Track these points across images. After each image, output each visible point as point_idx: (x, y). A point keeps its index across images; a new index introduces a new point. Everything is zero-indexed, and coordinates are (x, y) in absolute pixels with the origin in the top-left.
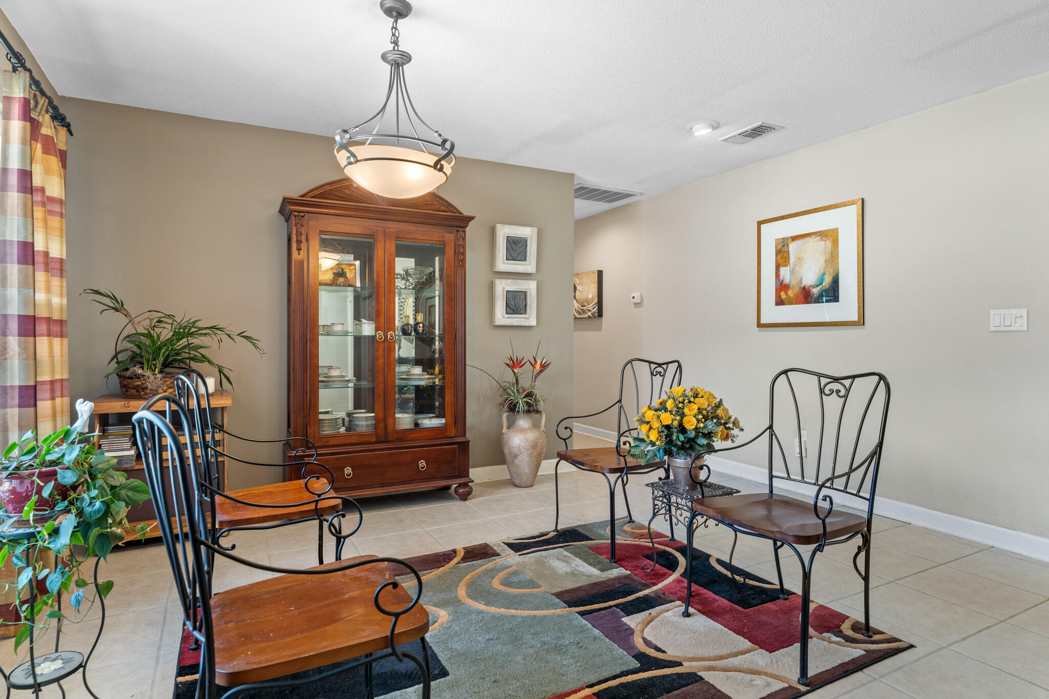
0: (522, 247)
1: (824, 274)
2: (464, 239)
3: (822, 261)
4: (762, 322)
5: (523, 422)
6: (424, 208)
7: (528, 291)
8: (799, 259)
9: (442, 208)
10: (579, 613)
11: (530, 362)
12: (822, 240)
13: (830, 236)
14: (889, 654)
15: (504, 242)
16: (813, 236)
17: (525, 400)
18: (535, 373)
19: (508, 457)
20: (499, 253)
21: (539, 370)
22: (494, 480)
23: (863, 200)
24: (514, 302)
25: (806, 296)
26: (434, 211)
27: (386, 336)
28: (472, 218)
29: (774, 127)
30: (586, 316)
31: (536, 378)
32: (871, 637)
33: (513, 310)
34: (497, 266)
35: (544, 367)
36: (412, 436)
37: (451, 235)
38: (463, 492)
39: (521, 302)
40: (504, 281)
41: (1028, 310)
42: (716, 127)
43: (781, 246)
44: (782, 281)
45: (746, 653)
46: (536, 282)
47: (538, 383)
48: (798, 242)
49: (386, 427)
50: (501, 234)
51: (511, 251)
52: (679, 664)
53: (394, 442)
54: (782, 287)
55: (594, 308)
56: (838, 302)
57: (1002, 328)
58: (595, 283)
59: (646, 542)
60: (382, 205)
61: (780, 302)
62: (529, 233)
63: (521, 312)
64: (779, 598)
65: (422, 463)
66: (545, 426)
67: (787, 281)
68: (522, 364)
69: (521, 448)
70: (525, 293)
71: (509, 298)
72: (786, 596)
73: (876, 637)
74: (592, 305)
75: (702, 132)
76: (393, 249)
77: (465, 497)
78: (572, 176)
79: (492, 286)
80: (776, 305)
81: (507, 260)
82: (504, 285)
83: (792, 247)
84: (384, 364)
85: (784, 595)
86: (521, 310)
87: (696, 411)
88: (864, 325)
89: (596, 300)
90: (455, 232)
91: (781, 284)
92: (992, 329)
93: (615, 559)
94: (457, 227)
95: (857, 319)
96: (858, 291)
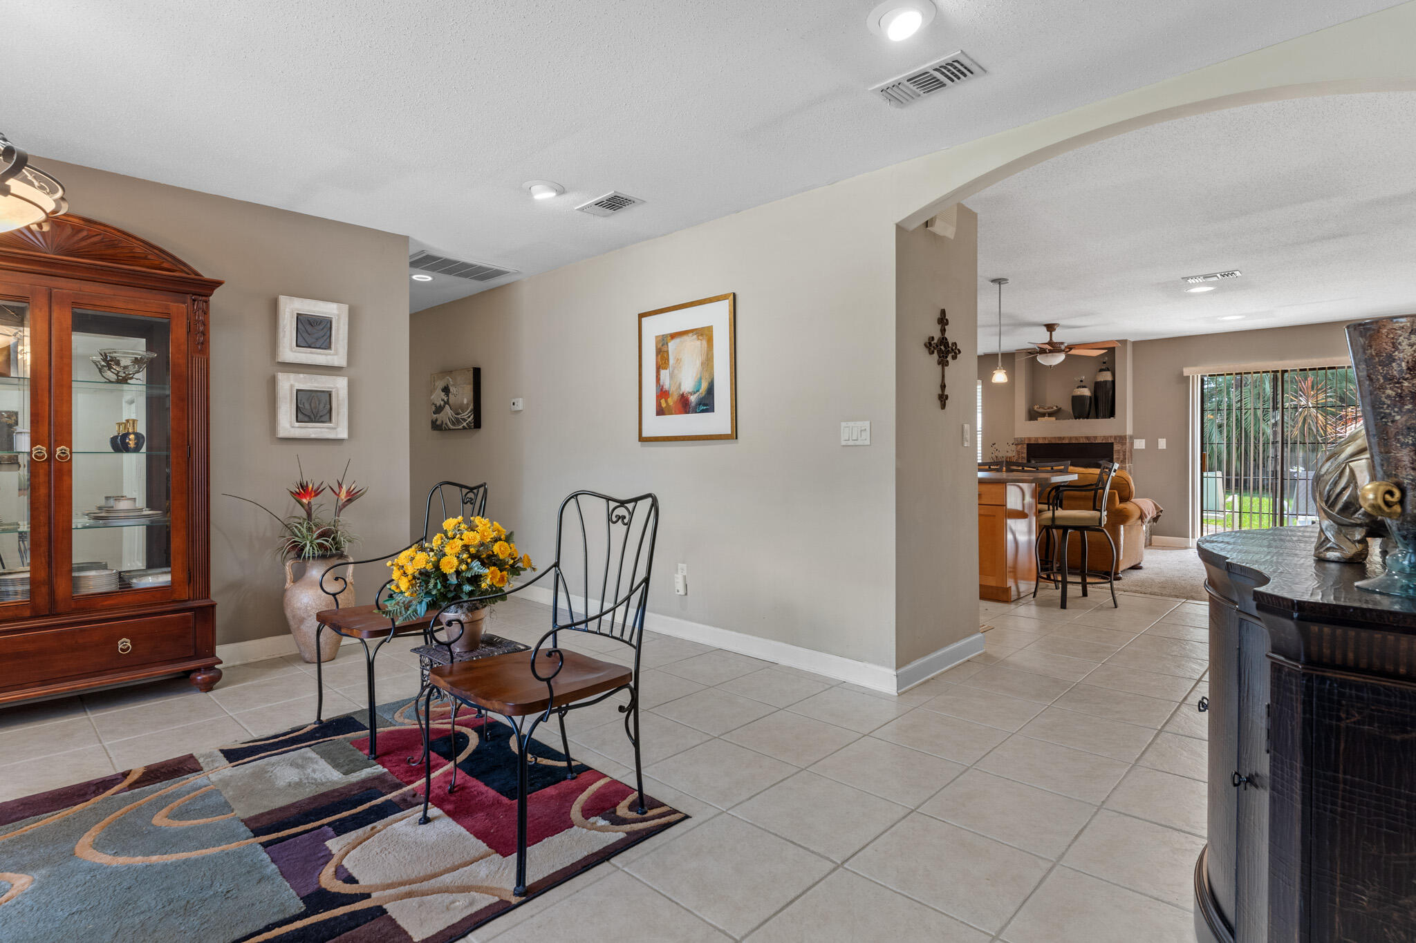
0: (323, 329)
1: (701, 379)
2: (206, 312)
3: (698, 363)
4: (644, 435)
5: (315, 572)
6: (130, 262)
7: (334, 390)
8: (678, 360)
9: (165, 265)
10: (262, 844)
11: (330, 487)
12: (698, 339)
13: (705, 334)
14: (653, 833)
15: (291, 322)
16: (690, 335)
17: (319, 541)
18: (340, 503)
19: (292, 623)
20: (284, 337)
21: (345, 500)
22: (278, 656)
23: (734, 295)
24: (310, 405)
25: (684, 406)
26: (148, 267)
27: (51, 453)
28: (218, 283)
29: (633, 199)
30: (461, 427)
31: (340, 510)
32: (646, 812)
33: (309, 417)
34: (280, 354)
35: (352, 497)
36: (106, 603)
37: (183, 305)
38: (203, 679)
39: (322, 406)
40: (292, 376)
41: (870, 423)
42: (561, 191)
43: (661, 345)
44: (663, 386)
45: (473, 863)
46: (346, 379)
47: (343, 517)
48: (677, 341)
49: (52, 593)
50: (287, 310)
51: (305, 335)
52: (368, 896)
53: (68, 614)
54: (662, 394)
55: (469, 417)
56: (714, 411)
57: (851, 443)
58: (470, 384)
59: (442, 723)
60: (45, 253)
61: (660, 412)
62: (336, 312)
63: (322, 419)
64: (565, 779)
65: (124, 643)
66: (352, 576)
67: (666, 387)
68: (320, 490)
69: (309, 608)
70: (330, 394)
71: (301, 400)
72: (575, 774)
73: (651, 813)
74: (467, 413)
75: (543, 195)
76: (68, 320)
77: (208, 687)
78: (405, 239)
79: (273, 383)
80: (657, 415)
81: (297, 346)
82: (292, 382)
83: (672, 345)
84: (49, 496)
85: (572, 773)
86: (321, 416)
87: (458, 549)
88: (736, 438)
89: (471, 407)
90: (189, 301)
91: (662, 390)
92: (843, 443)
93: (375, 754)
94: (194, 294)
95: (730, 433)
96: (731, 399)
